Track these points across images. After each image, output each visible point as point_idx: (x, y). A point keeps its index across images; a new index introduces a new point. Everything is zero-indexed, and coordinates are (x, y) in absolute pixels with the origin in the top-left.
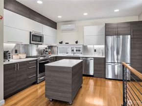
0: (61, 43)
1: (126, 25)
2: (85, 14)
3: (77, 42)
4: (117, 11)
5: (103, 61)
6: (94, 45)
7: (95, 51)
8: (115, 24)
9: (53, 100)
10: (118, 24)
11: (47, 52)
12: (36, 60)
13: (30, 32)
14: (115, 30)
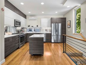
0: (29, 26)
1: (59, 19)
2: (43, 12)
3: (37, 26)
4: (56, 12)
5: (50, 35)
6: (45, 27)
7: (46, 30)
8: (55, 18)
9: (33, 55)
10: (56, 18)
11: (22, 31)
12: (19, 35)
13: (15, 20)
14: (55, 21)
